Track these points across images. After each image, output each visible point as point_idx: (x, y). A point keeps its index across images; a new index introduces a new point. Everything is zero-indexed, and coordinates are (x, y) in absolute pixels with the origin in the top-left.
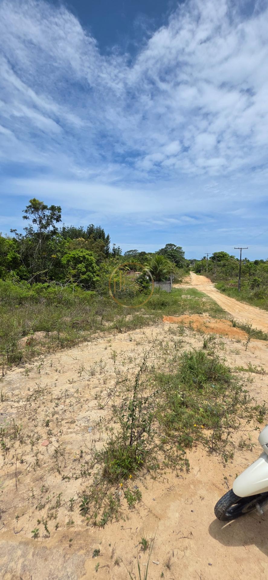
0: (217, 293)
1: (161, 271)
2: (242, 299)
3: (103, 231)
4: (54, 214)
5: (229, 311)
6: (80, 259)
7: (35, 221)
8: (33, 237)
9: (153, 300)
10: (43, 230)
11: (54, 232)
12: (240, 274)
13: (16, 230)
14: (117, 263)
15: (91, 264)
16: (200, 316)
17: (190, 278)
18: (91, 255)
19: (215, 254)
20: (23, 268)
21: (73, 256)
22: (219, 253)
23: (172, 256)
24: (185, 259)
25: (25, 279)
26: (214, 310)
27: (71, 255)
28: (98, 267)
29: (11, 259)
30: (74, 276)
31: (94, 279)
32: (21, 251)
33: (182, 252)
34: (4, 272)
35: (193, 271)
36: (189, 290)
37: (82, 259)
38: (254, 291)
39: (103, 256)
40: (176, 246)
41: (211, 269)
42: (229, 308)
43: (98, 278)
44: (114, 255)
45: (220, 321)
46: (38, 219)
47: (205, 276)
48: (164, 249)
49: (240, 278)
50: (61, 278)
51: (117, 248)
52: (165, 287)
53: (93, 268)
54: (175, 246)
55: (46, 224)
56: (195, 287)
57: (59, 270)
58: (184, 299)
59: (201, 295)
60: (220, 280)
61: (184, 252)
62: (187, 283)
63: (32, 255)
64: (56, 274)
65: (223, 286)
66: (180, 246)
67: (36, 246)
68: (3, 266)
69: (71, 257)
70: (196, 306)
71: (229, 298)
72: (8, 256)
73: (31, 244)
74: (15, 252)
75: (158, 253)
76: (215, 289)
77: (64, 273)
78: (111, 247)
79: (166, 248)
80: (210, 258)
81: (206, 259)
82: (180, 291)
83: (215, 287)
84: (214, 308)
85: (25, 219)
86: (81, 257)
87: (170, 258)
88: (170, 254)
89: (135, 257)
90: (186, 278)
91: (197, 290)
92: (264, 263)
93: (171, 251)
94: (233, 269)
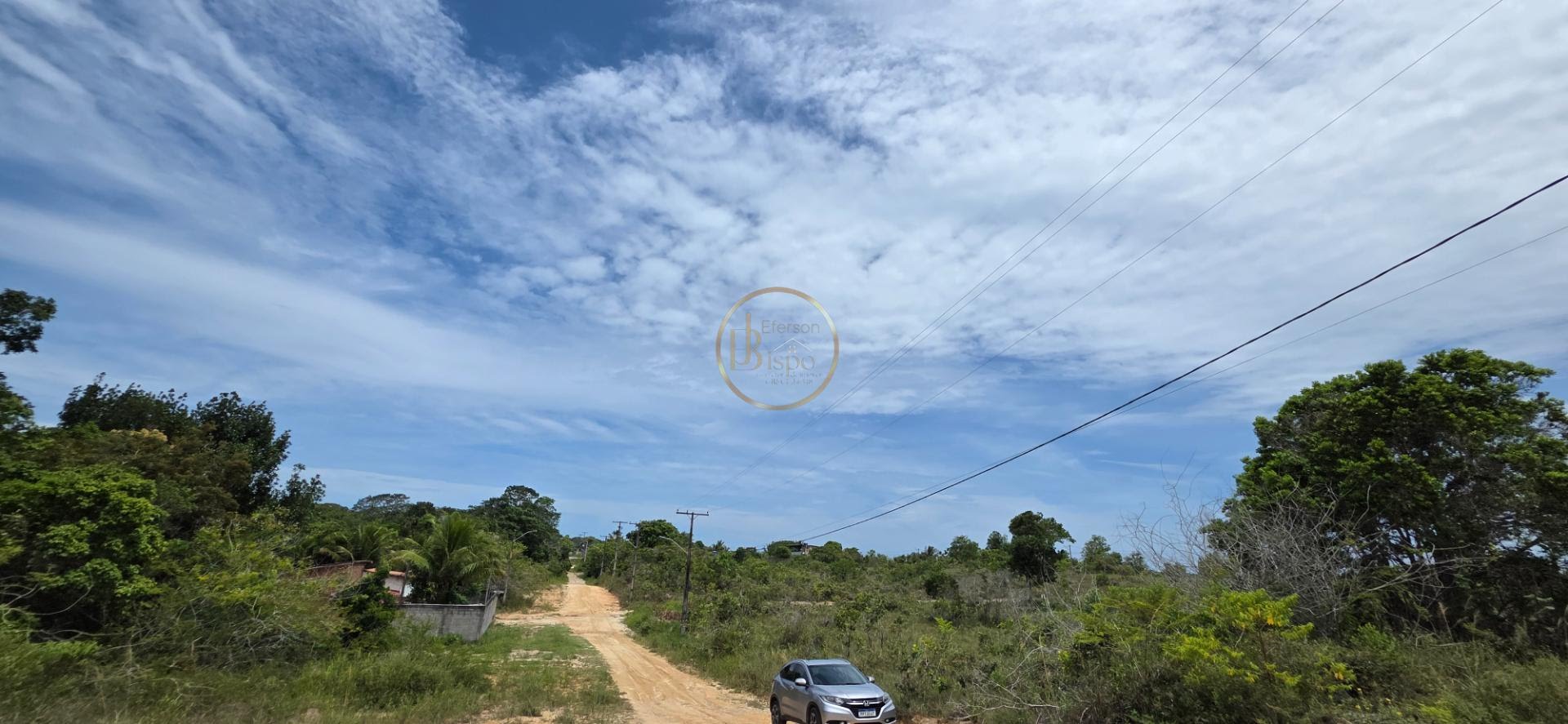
0: (627, 639)
3: (267, 419)
5: (631, 699)
6: (77, 503)
17: (562, 594)
18: (146, 493)
21: (47, 489)
22: (654, 524)
23: (520, 522)
24: (560, 533)
28: (167, 543)
31: (122, 590)
33: (552, 514)
35: (579, 570)
36: (546, 631)
41: (626, 569)
42: (639, 688)
47: (606, 587)
48: (499, 500)
49: (686, 596)
51: (309, 482)
52: (460, 623)
54: (535, 494)
56: (567, 621)
60: (641, 602)
61: (558, 515)
62: (547, 608)
65: (645, 619)
66: (550, 496)
71: (652, 656)
75: (476, 512)
76: (623, 627)
78: (284, 474)
79: (504, 498)
80: (629, 536)
81: (618, 537)
82: (513, 636)
83: (624, 622)
86: (88, 494)
87: (512, 528)
88: (516, 518)
89: (390, 517)
90: (549, 592)
91: (569, 631)
92: (758, 556)
93: (521, 509)
94: (680, 571)
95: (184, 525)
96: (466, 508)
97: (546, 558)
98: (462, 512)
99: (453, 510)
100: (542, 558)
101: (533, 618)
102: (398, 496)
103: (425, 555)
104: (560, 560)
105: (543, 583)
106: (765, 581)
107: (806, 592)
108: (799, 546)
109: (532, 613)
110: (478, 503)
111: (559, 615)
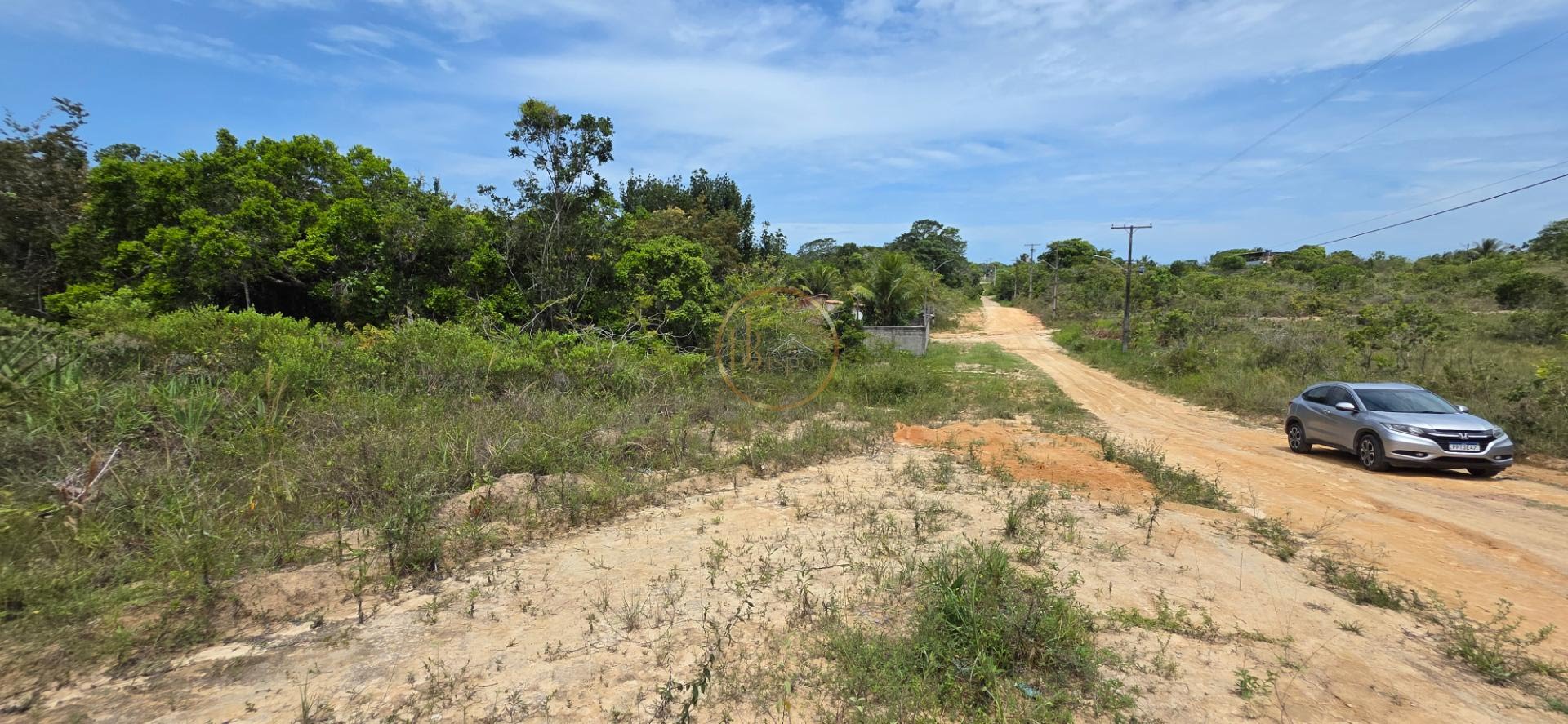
0: (1060, 356)
1: (897, 295)
2: (1131, 372)
3: (733, 187)
4: (592, 140)
5: (1091, 410)
6: (665, 264)
7: (540, 161)
8: (539, 207)
9: (870, 376)
10: (562, 185)
11: (598, 191)
12: (1128, 302)
13: (493, 188)
14: (772, 274)
15: (695, 279)
16: (1004, 424)
17: (982, 315)
18: (697, 254)
19: (1054, 246)
20: (513, 290)
21: (646, 256)
22: (1067, 243)
23: (930, 253)
24: (969, 261)
25: (517, 322)
26: (1049, 406)
27: (642, 254)
28: (716, 287)
29: (480, 267)
30: (649, 312)
31: (705, 321)
32: (506, 246)
33: (958, 244)
34: (461, 303)
35: (991, 294)
36: (976, 348)
37: (670, 264)
38: (1168, 352)
39: (733, 255)
41: (1043, 290)
42: (1093, 400)
43: (715, 316)
44: (764, 253)
45: (1066, 440)
46: (549, 156)
47: (1024, 308)
48: (908, 235)
49: (1126, 314)
50: (615, 318)
51: (775, 235)
52: (907, 341)
53: (701, 289)
54: (940, 227)
55: (572, 168)
56: (996, 339)
57: (611, 296)
58: (962, 374)
59: (1012, 362)
60: (1067, 321)
61: (964, 243)
62: (972, 328)
63: (536, 256)
64: (601, 306)
65: (1075, 337)
66: (955, 226)
67: (546, 230)
68: (461, 285)
69: (643, 259)
70: (995, 393)
71: (1094, 371)
72: (472, 258)
73: (533, 226)
74: (490, 247)
75: (893, 247)
76: (1053, 345)
77: (622, 304)
78: (757, 231)
79: (912, 233)
80: (1040, 258)
81: (1028, 260)
82: (952, 352)
83: (1053, 340)
84: (1049, 400)
85: (516, 157)
86: (669, 257)
87: (925, 259)
88: (926, 249)
89: (826, 257)
90: (971, 314)
91: (999, 348)
92: (1201, 269)
93: (929, 241)
94: (1108, 289)
95: (718, 274)
96: (882, 245)
97: (960, 284)
98: (880, 248)
99: (873, 248)
100: (957, 284)
101: (960, 337)
103: (869, 287)
104: (973, 286)
105: (963, 306)
106: (1218, 296)
107: (1278, 307)
108: (1258, 254)
109: (959, 333)
110: (891, 239)
111: (985, 334)
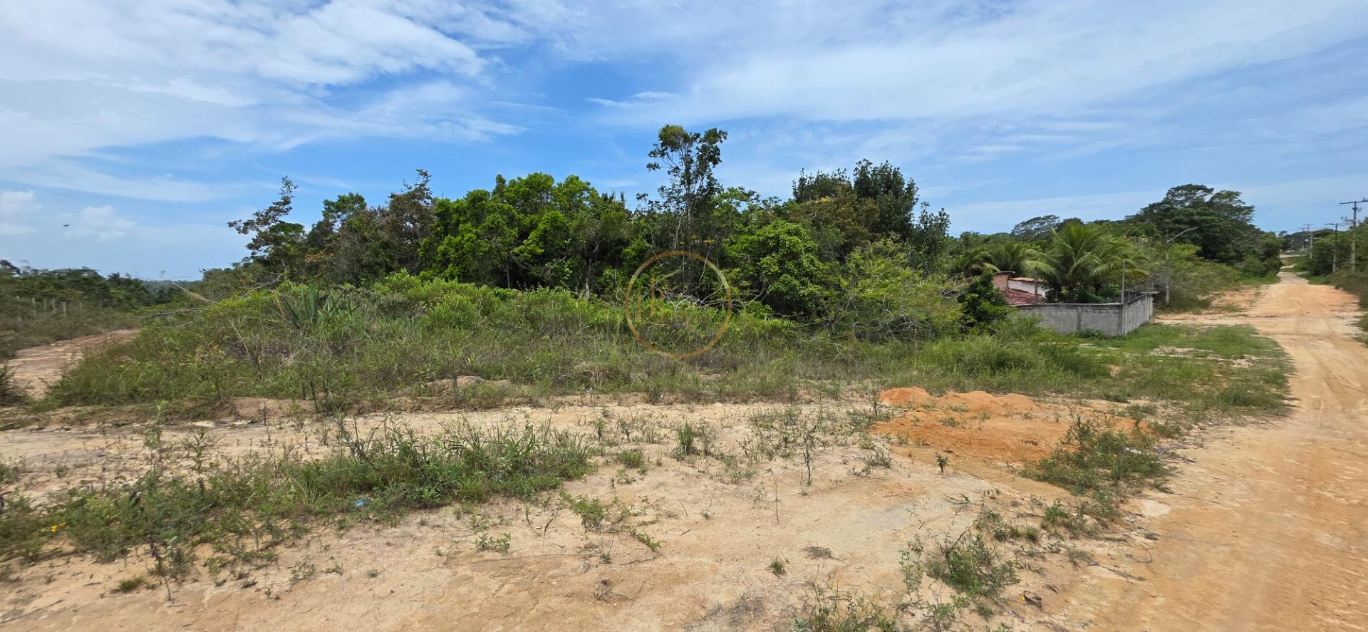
23: (1191, 223)
40: (1210, 191)
51: (936, 216)
52: (1097, 320)
79: (1166, 201)
88: (1186, 220)
90: (1237, 293)
93: (1191, 210)
97: (1240, 258)
100: (1231, 258)
101: (1206, 318)
102: (1049, 217)
104: (1263, 260)
105: (1231, 283)
109: (1206, 314)
111: (1244, 315)
